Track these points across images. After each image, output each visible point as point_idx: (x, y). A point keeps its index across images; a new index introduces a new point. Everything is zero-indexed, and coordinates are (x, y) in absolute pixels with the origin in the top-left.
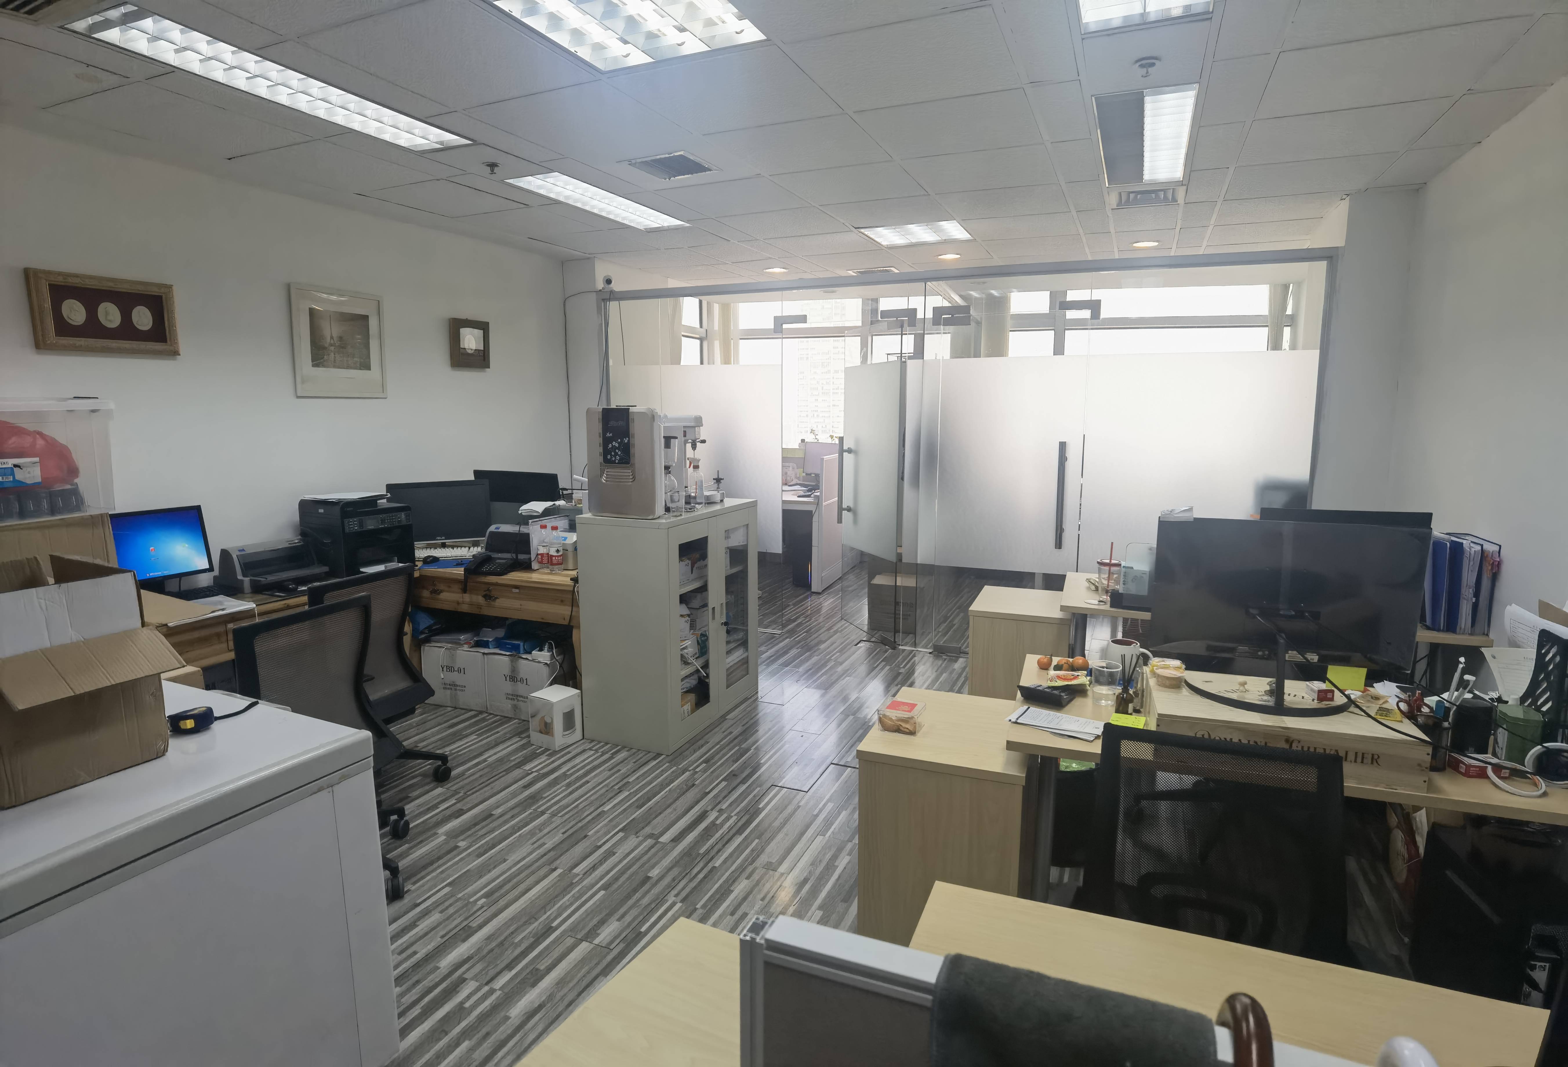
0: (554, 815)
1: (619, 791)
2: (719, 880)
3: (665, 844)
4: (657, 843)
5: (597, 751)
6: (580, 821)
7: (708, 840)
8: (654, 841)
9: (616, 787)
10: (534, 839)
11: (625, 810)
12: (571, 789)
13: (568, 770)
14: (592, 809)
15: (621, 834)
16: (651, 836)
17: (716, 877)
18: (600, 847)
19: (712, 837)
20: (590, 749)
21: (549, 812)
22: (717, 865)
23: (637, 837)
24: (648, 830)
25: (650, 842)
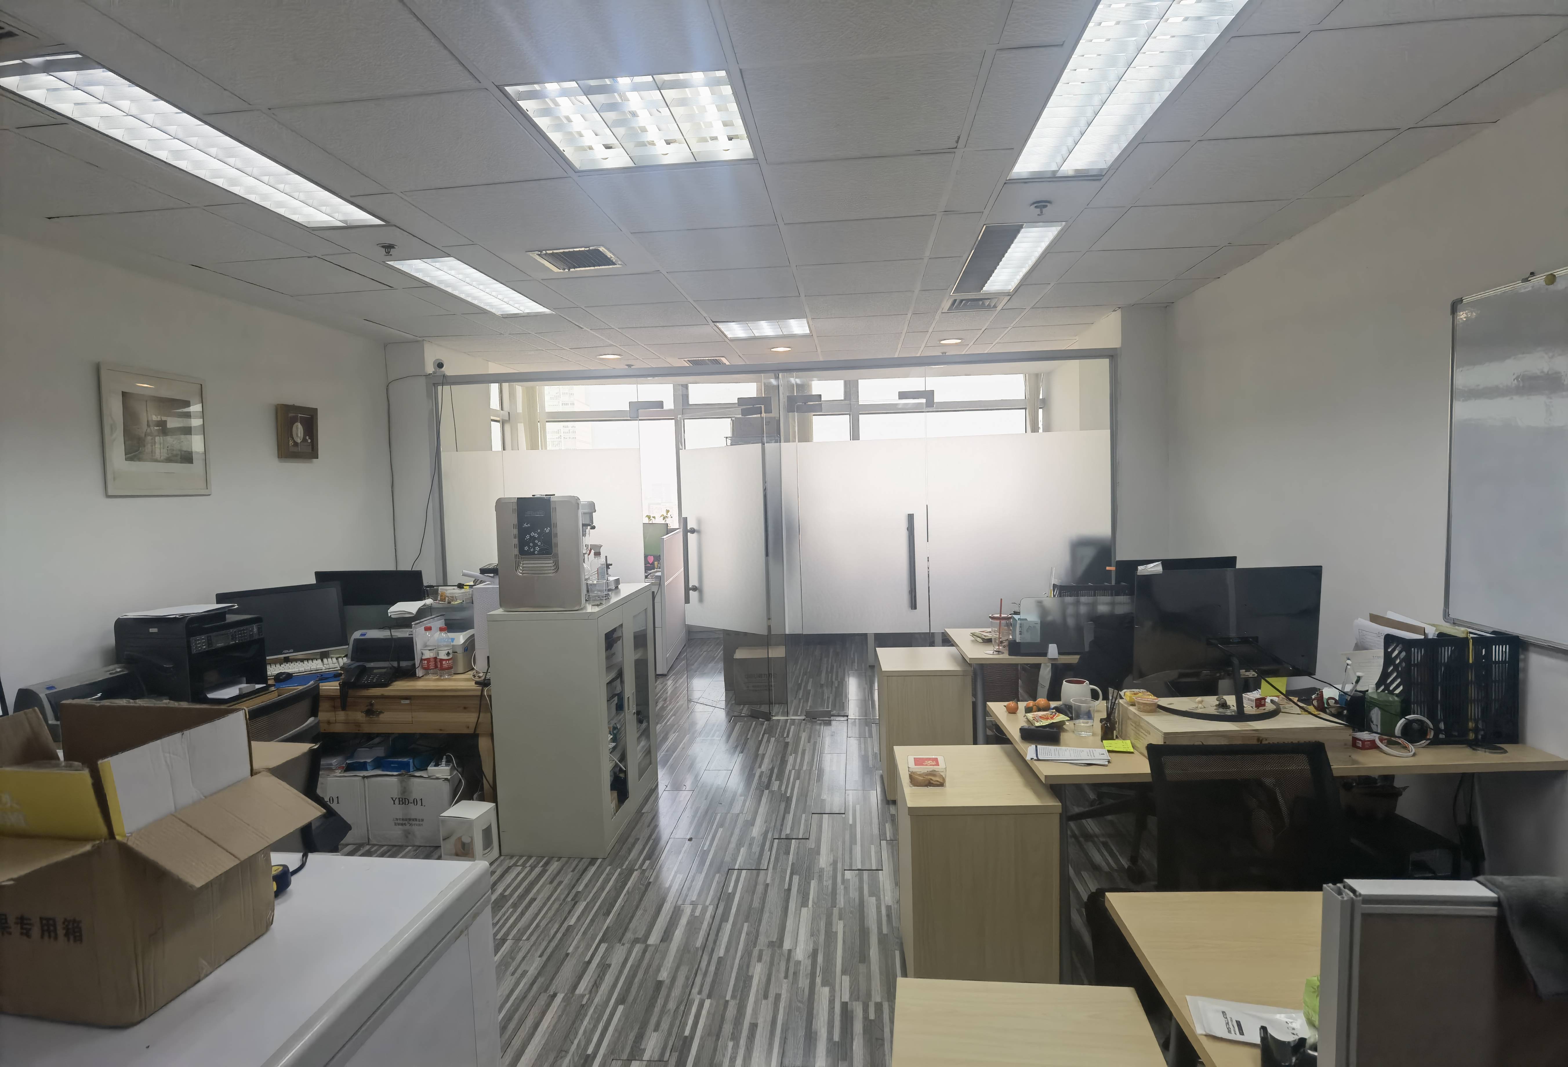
0: (517, 939)
1: (573, 902)
2: (732, 968)
3: (657, 948)
4: (647, 946)
5: (524, 865)
6: (550, 941)
7: (698, 933)
8: (643, 946)
9: (569, 899)
10: (511, 969)
11: (592, 921)
12: (520, 910)
13: (505, 890)
14: (556, 926)
15: (604, 946)
16: (636, 941)
17: (728, 967)
18: (589, 962)
19: (700, 929)
20: (515, 865)
21: (510, 937)
22: (721, 954)
23: (623, 944)
24: (629, 935)
25: (638, 948)
